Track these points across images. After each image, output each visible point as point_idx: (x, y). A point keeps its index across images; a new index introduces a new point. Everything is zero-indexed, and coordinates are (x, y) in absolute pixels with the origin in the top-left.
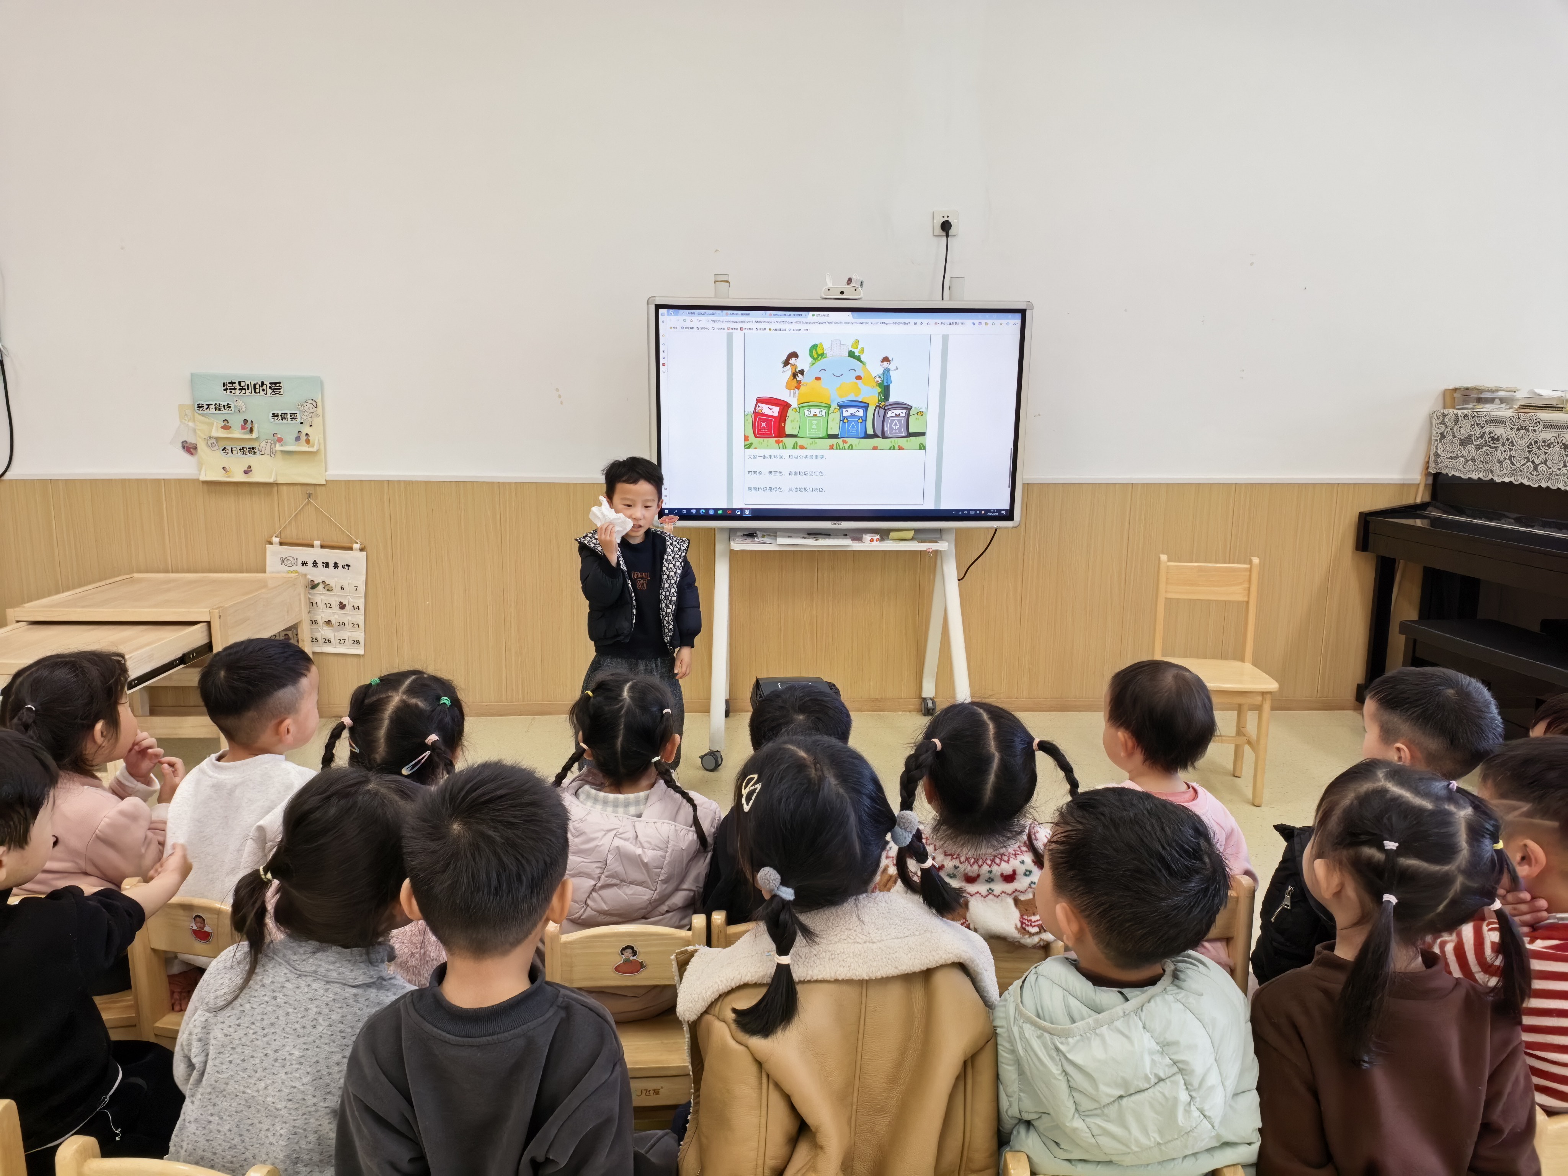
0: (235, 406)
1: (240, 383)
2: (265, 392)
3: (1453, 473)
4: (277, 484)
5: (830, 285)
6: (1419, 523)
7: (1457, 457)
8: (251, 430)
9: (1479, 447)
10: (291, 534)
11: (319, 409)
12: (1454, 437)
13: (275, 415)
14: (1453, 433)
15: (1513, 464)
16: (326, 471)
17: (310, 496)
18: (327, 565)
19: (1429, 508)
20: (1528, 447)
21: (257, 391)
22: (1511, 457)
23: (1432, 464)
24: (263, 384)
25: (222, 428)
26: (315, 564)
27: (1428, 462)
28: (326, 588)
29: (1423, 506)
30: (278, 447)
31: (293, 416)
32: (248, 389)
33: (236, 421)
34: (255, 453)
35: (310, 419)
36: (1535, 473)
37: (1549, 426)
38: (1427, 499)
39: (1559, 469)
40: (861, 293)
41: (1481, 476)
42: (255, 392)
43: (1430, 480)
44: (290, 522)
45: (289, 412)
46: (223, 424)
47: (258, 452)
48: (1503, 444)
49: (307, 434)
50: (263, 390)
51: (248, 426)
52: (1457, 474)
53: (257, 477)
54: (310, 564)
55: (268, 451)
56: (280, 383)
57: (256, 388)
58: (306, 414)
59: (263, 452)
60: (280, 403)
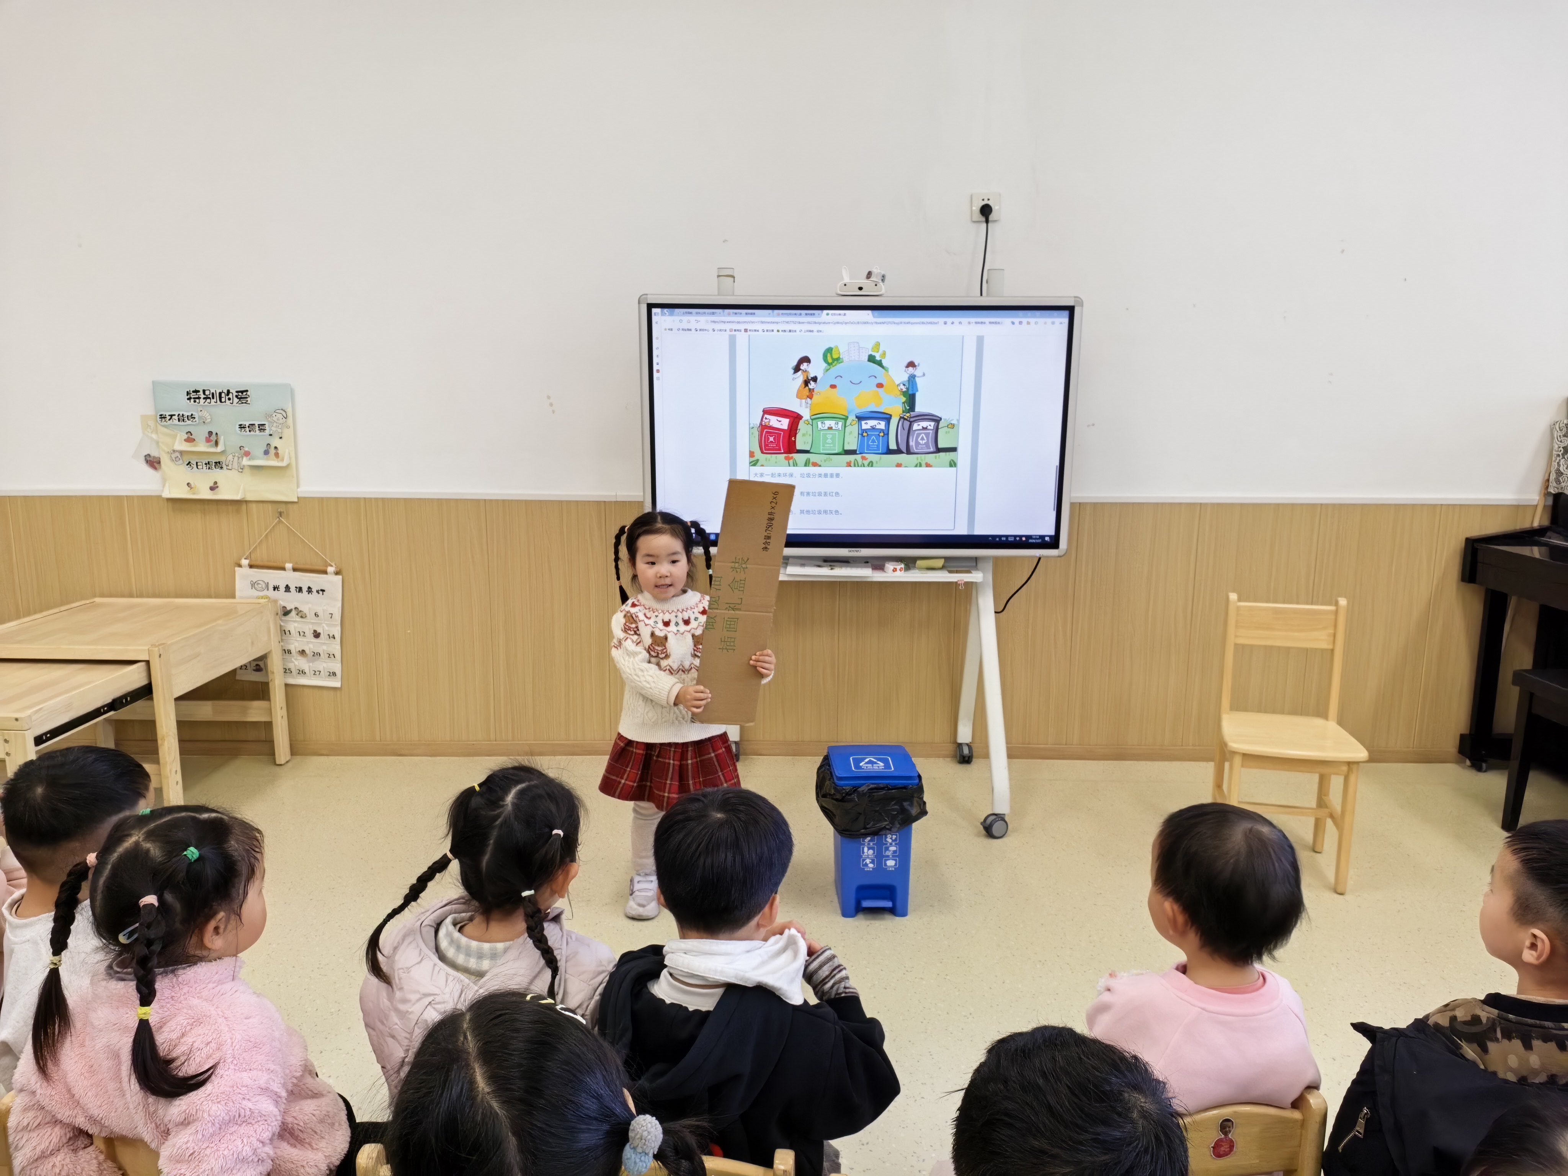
0: (200, 417)
1: (204, 391)
2: (231, 401)
4: (246, 502)
5: (847, 280)
6: (1535, 552)
8: (217, 443)
10: (261, 556)
11: (290, 420)
13: (242, 427)
16: (298, 486)
17: (281, 514)
18: (300, 590)
19: (1549, 534)
21: (223, 400)
23: (1553, 484)
24: (229, 392)
25: (186, 440)
26: (287, 589)
27: (1548, 480)
28: (300, 615)
29: (1541, 531)
30: (245, 462)
31: (262, 428)
32: (213, 398)
33: (200, 433)
34: (222, 468)
35: (280, 431)
38: (1546, 522)
40: (883, 288)
42: (221, 401)
43: (1550, 502)
44: (260, 543)
45: (257, 423)
46: (186, 436)
47: (225, 467)
49: (276, 448)
50: (229, 399)
51: (212, 438)
53: (224, 494)
54: (282, 589)
55: (235, 465)
56: (247, 391)
57: (222, 396)
58: (275, 424)
59: (230, 467)
60: (249, 413)
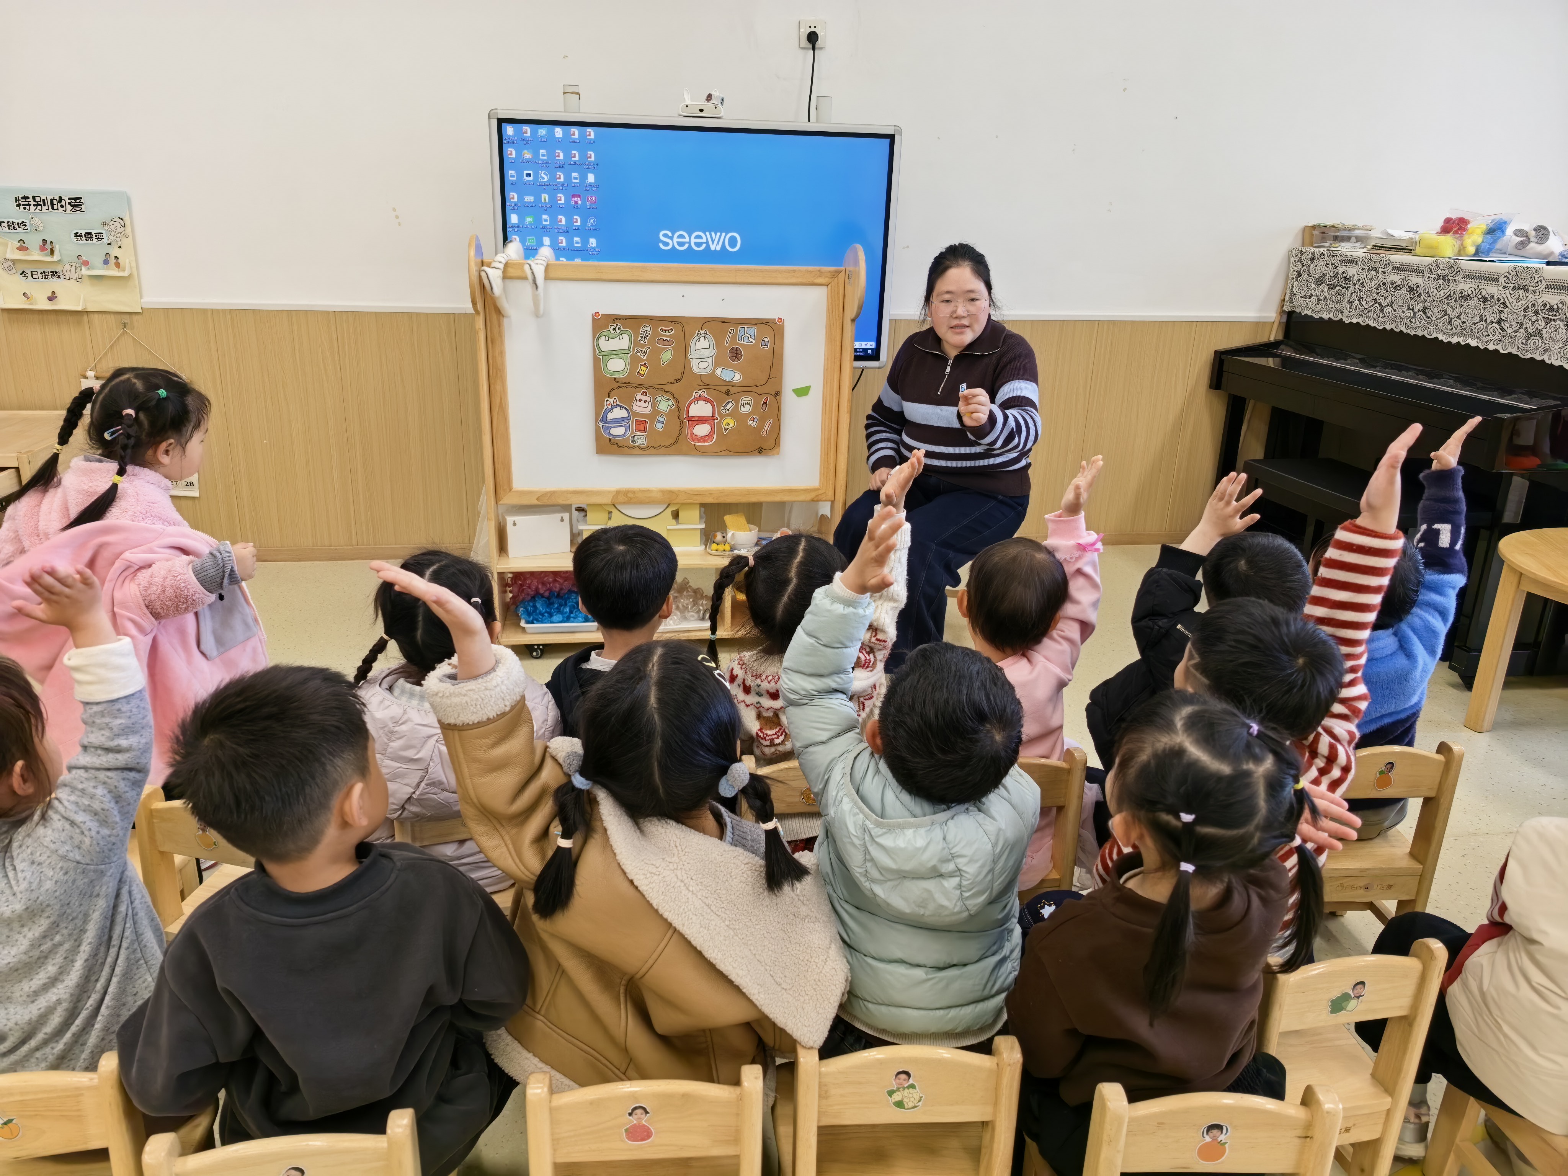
0: (31, 224)
1: (34, 198)
2: (64, 209)
3: (1306, 312)
4: (88, 312)
5: (688, 101)
6: (1270, 362)
7: (1311, 296)
8: (52, 252)
9: (1332, 287)
11: (128, 230)
12: (1310, 275)
13: (77, 235)
14: (1309, 271)
15: (1361, 305)
16: (141, 297)
17: (125, 325)
19: (1282, 347)
20: (1377, 288)
21: (55, 207)
22: (1360, 297)
23: (1287, 303)
24: (61, 199)
25: (18, 249)
27: (1284, 300)
29: (1276, 344)
30: (84, 271)
31: (99, 236)
32: (44, 205)
33: (34, 241)
34: (59, 277)
35: (118, 240)
36: (1381, 315)
37: (1398, 268)
38: (1280, 337)
39: (1403, 312)
40: (722, 111)
41: (1331, 316)
42: (53, 209)
43: (1284, 319)
44: (106, 353)
45: (93, 232)
46: (18, 245)
47: (62, 277)
48: (1354, 285)
49: (116, 257)
50: (62, 206)
51: (47, 247)
52: (1309, 313)
53: (63, 304)
55: (73, 275)
56: (80, 198)
57: (55, 203)
58: (113, 233)
59: (67, 277)
60: (84, 221)
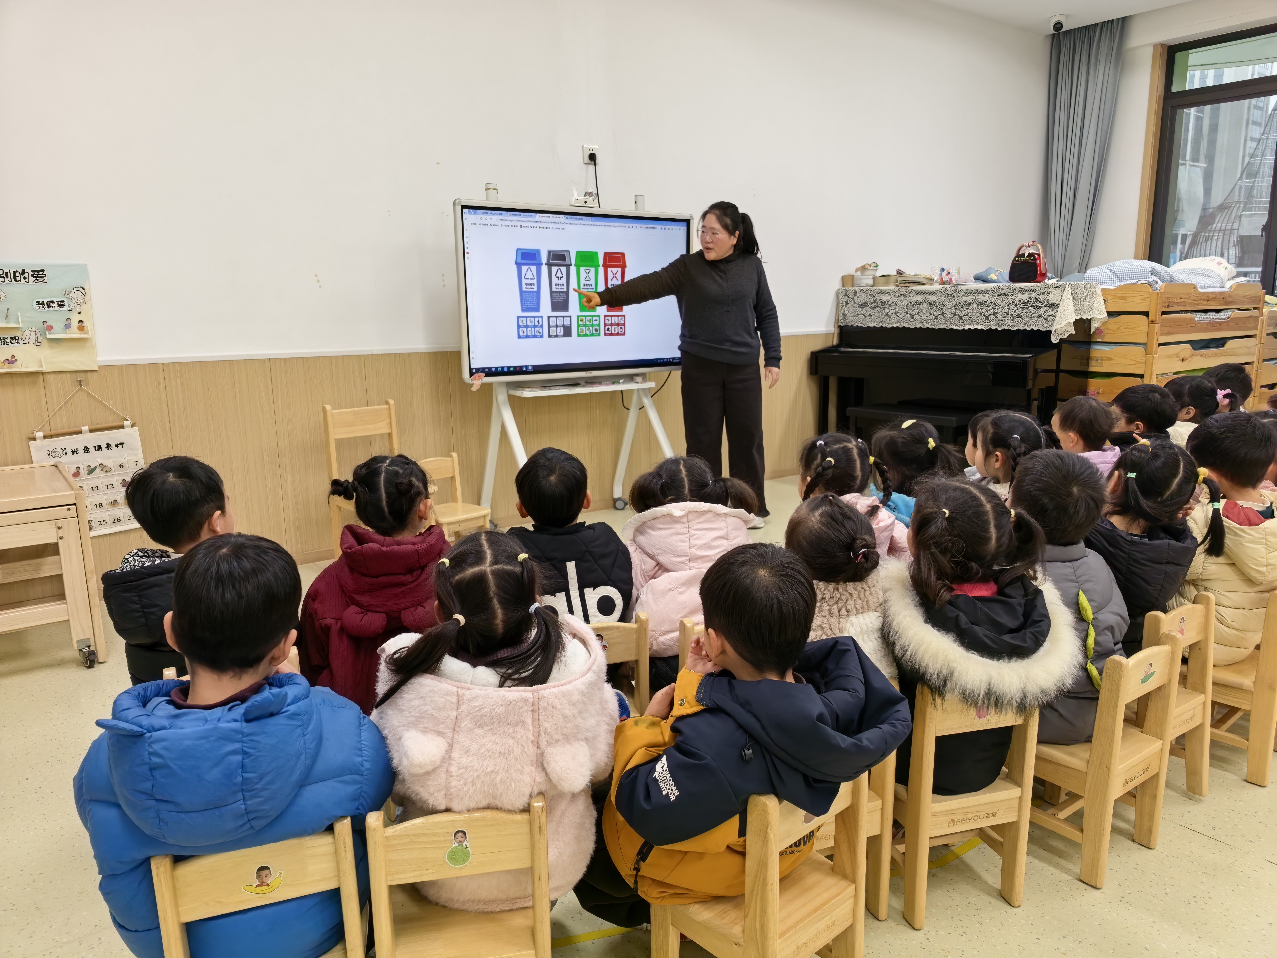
2: (27, 280)
3: (857, 324)
4: (43, 373)
5: (576, 196)
7: (858, 315)
9: (873, 308)
11: (87, 298)
12: (854, 303)
13: (39, 304)
14: (854, 301)
15: (897, 316)
16: (97, 357)
18: (99, 448)
19: (841, 347)
20: (907, 306)
21: (18, 279)
22: (896, 312)
23: (841, 321)
24: (24, 272)
26: (86, 450)
28: (104, 470)
29: (837, 346)
30: (46, 335)
31: (61, 304)
32: (7, 277)
34: (18, 343)
35: (79, 306)
36: (912, 320)
37: (918, 293)
38: (838, 342)
39: (927, 317)
41: (875, 325)
42: (15, 280)
43: (839, 331)
44: (60, 408)
45: (55, 300)
47: (21, 342)
48: (890, 305)
49: (81, 321)
50: (25, 278)
52: (859, 325)
53: (21, 367)
54: (81, 451)
55: (33, 339)
56: (43, 270)
57: (18, 275)
58: (74, 301)
59: (27, 342)
60: (44, 291)
